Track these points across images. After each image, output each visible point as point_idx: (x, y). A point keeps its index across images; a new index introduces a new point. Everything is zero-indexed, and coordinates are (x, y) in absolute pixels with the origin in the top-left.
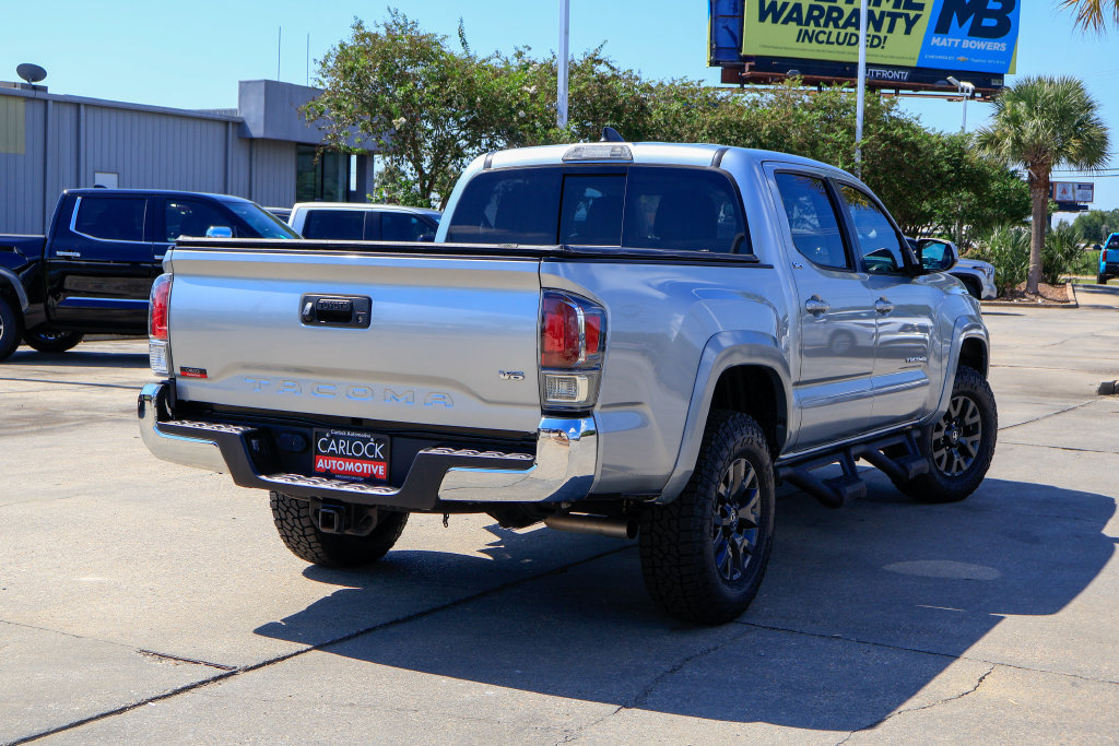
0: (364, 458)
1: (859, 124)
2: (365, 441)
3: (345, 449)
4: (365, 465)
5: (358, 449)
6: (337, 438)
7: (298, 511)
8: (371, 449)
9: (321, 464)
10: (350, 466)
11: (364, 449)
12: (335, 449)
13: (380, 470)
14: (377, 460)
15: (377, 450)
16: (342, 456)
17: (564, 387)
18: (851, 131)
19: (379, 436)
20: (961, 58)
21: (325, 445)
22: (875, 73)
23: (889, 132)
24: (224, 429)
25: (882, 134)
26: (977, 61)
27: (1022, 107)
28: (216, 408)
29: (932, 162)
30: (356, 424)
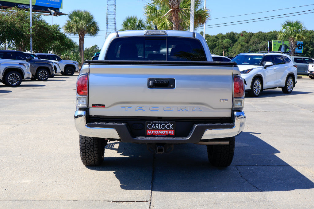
0: (166, 129)
1: (31, 21)
2: (166, 124)
3: (158, 127)
4: (166, 131)
5: (163, 126)
6: (155, 124)
7: (94, 149)
8: (168, 126)
9: (149, 132)
10: (160, 132)
11: (166, 126)
12: (154, 127)
13: (172, 132)
14: (171, 129)
15: (171, 126)
16: (157, 129)
17: (239, 103)
18: (29, 23)
19: (172, 122)
20: (48, 3)
21: (150, 126)
22: (23, 6)
23: (40, 24)
24: (117, 124)
25: (38, 25)
26: (52, 4)
27: (77, 18)
28: (101, 117)
29: (52, 33)
30: (160, 119)
